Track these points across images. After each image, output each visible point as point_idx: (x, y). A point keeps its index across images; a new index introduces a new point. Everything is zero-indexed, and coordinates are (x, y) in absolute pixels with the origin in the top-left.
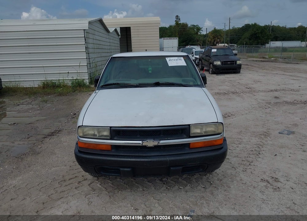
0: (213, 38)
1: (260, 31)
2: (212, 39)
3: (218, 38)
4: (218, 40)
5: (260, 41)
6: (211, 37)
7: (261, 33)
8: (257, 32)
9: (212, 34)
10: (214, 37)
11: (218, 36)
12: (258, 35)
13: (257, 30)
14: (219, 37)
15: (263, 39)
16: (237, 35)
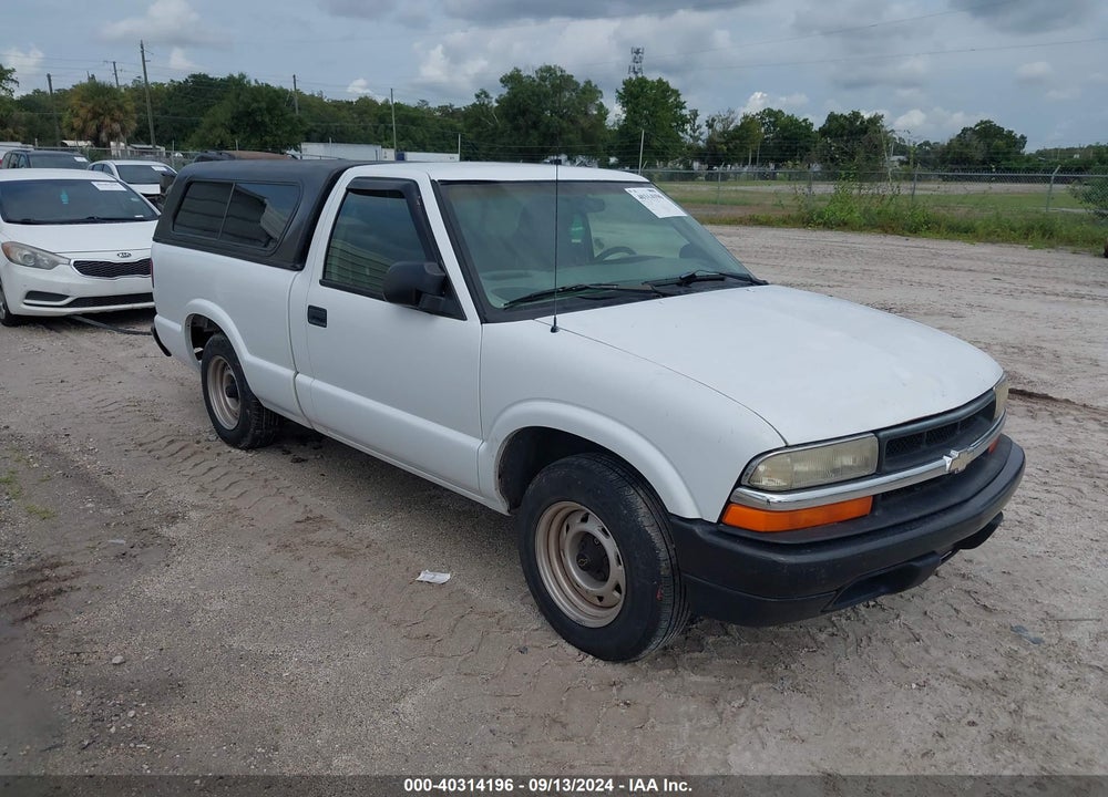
0: (93, 118)
1: (263, 105)
2: (85, 122)
3: (114, 120)
4: (116, 127)
5: (267, 138)
6: (82, 112)
7: (269, 110)
8: (255, 105)
9: (84, 99)
10: (96, 115)
11: (113, 108)
12: (259, 119)
13: (255, 100)
14: (117, 114)
15: (280, 133)
16: (167, 113)
